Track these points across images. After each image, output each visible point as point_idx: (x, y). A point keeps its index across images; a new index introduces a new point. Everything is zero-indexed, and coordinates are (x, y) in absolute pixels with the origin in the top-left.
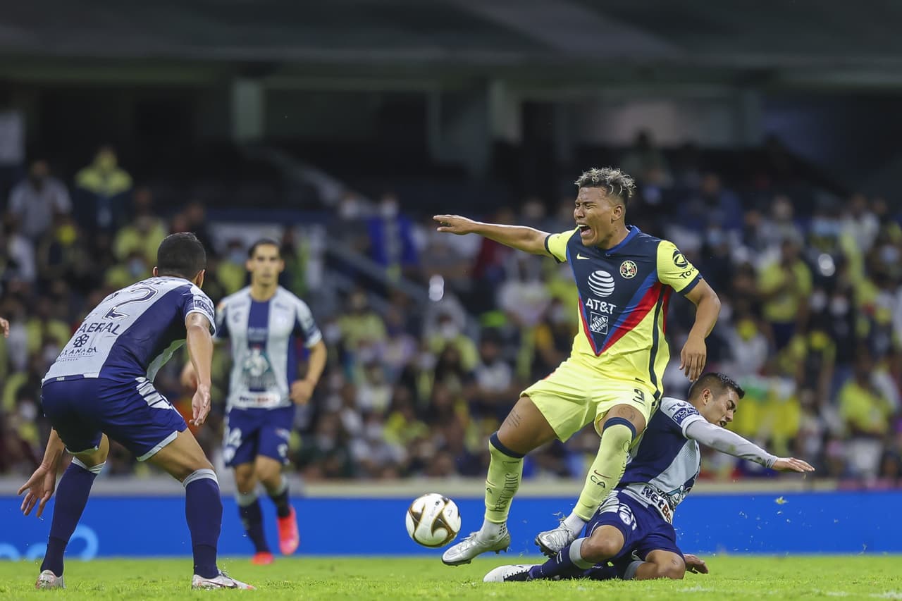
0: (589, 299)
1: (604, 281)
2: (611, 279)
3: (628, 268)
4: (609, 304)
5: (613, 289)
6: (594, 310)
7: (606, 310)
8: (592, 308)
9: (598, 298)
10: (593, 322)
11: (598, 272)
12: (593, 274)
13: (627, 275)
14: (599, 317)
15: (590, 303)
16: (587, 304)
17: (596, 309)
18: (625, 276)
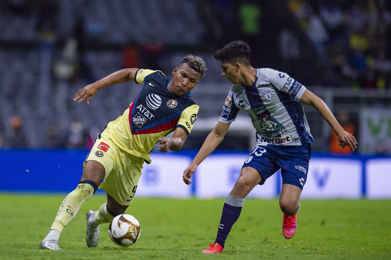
0: (141, 105)
1: (156, 101)
2: (161, 103)
3: (173, 103)
4: (151, 114)
5: (158, 108)
6: (140, 112)
7: (147, 116)
8: (140, 110)
9: (147, 107)
10: (136, 117)
11: (156, 96)
12: (152, 95)
13: (170, 105)
14: (142, 117)
15: (140, 107)
16: (138, 107)
17: (142, 112)
18: (169, 105)
